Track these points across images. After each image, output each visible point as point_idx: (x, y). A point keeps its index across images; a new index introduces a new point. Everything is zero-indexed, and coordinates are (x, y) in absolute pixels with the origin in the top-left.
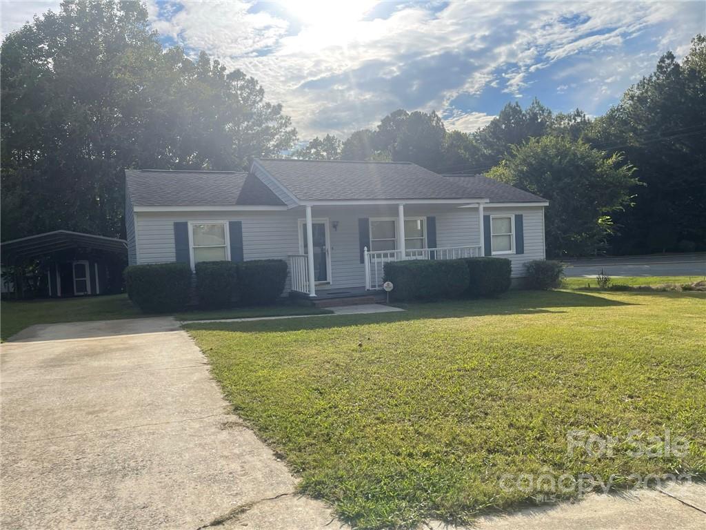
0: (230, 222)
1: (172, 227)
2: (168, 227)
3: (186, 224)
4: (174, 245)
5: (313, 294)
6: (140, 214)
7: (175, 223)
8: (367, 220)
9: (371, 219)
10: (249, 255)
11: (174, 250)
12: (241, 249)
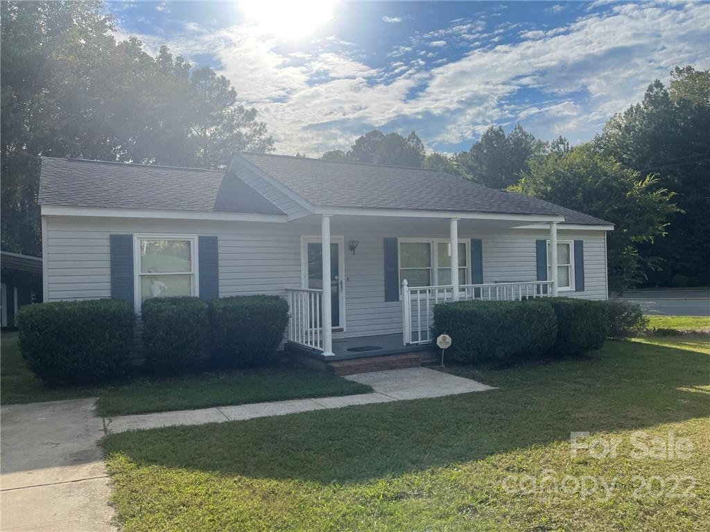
0: (199, 237)
1: (107, 243)
2: (100, 242)
3: (129, 239)
4: (108, 271)
5: (328, 352)
6: (53, 219)
7: (111, 235)
8: (395, 241)
9: (400, 240)
10: (229, 288)
11: (108, 279)
12: (216, 279)
